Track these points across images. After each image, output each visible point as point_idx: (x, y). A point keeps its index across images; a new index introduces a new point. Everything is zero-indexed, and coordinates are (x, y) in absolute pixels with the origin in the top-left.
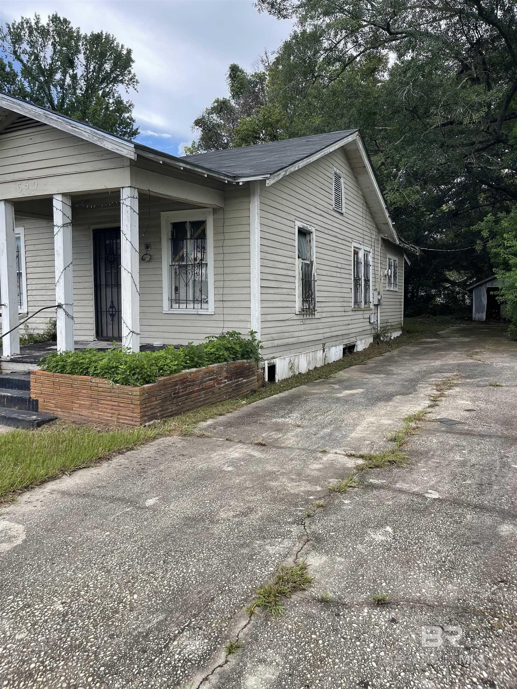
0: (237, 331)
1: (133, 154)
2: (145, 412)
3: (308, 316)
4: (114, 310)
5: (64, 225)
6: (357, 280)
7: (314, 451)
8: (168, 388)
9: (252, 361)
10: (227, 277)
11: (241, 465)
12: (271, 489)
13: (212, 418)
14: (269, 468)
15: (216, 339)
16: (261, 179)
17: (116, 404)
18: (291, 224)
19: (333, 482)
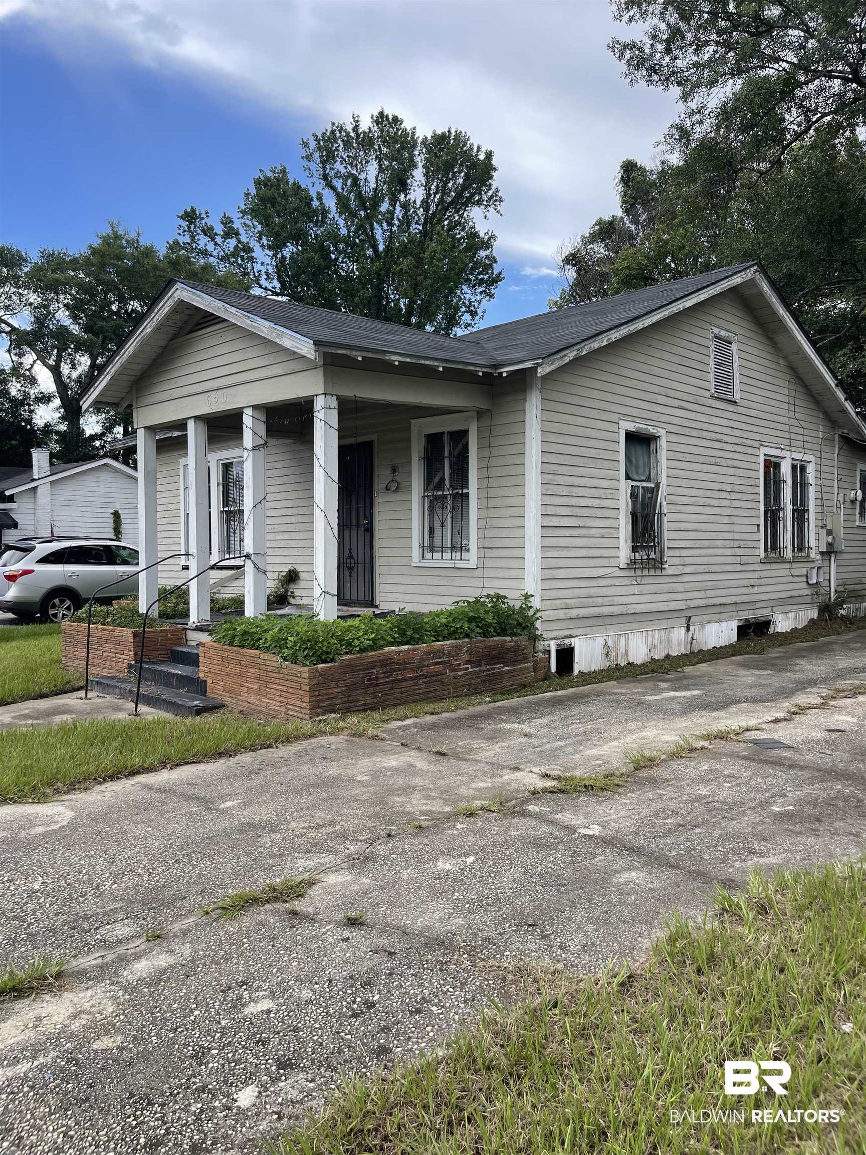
0: (502, 593)
2: (317, 701)
3: (646, 571)
4: (352, 561)
5: (254, 449)
6: (773, 511)
7: (505, 767)
8: (358, 671)
9: (523, 640)
11: (384, 776)
12: (386, 804)
13: (416, 717)
14: (416, 781)
15: (467, 605)
16: (530, 366)
18: (613, 427)
19: (477, 804)
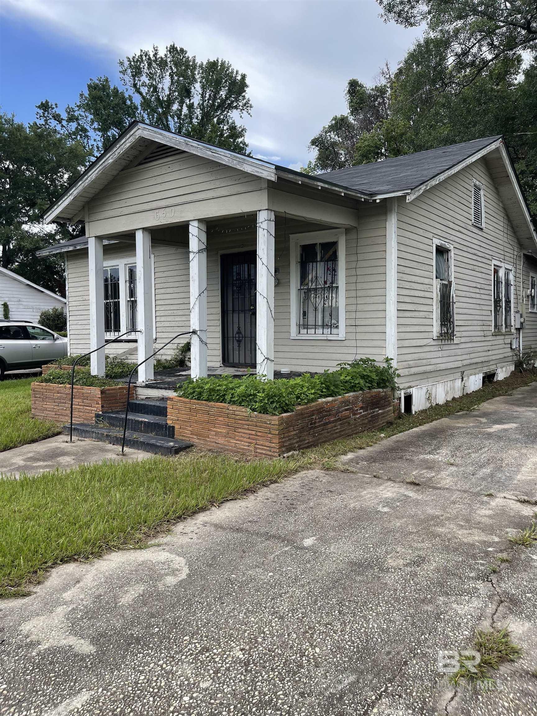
0: (371, 358)
1: (273, 175)
2: (283, 442)
3: (446, 341)
4: (241, 336)
5: (200, 251)
6: (497, 302)
7: (478, 494)
8: (305, 417)
9: (388, 390)
10: (360, 301)
11: (398, 506)
12: (439, 536)
13: (352, 452)
14: (430, 511)
15: (349, 366)
16: (401, 195)
17: (254, 433)
18: (429, 242)
19: (512, 533)
